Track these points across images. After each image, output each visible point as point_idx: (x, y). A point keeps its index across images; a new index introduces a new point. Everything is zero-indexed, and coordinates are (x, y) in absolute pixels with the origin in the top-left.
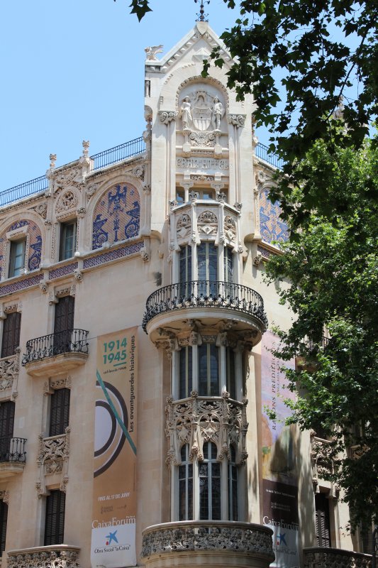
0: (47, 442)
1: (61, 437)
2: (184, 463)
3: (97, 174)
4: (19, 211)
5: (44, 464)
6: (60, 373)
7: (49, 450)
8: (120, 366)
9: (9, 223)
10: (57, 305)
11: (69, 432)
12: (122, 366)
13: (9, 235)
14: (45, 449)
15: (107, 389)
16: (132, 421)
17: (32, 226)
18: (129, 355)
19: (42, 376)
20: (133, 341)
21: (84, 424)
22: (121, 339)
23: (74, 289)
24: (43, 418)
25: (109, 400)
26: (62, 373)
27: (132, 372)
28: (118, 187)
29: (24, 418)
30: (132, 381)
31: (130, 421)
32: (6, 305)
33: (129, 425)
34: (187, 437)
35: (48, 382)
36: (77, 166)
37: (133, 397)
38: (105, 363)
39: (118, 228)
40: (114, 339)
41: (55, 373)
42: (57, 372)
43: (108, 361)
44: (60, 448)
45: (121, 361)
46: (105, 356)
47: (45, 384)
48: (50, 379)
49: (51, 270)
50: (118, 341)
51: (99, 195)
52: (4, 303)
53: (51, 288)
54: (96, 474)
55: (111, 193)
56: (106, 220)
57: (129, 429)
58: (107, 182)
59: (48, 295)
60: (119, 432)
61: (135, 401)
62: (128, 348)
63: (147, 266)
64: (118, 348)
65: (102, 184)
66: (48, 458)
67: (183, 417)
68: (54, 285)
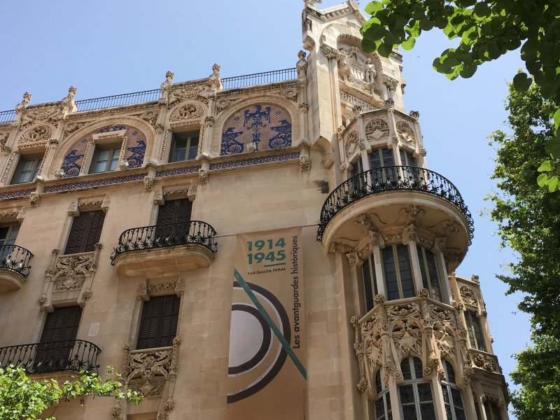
0: (136, 355)
1: (163, 351)
2: (408, 382)
3: (233, 91)
4: (116, 116)
5: (129, 384)
6: (166, 275)
7: (140, 365)
8: (274, 267)
9: (98, 126)
10: (161, 207)
11: (179, 344)
12: (280, 267)
13: (95, 137)
14: (133, 365)
15: (254, 292)
16: (296, 334)
17: (132, 131)
18: (289, 257)
19: (135, 277)
20: (295, 242)
21: (206, 335)
22: (275, 238)
23: (195, 189)
24: (132, 326)
25: (257, 304)
26: (171, 274)
27: (295, 275)
28: (258, 106)
29: (99, 324)
30: (295, 285)
31: (293, 333)
32: (83, 201)
33: (293, 339)
34: (414, 346)
35: (145, 284)
36: (205, 82)
37: (297, 305)
38: (250, 262)
39: (259, 140)
40: (265, 238)
41: (159, 273)
42: (163, 273)
43: (254, 260)
44: (160, 363)
45: (275, 262)
46: (250, 256)
47: (141, 286)
48: (148, 281)
49: (159, 170)
50: (270, 241)
51: (233, 110)
52: (79, 199)
53: (159, 188)
54: (231, 399)
55: (248, 111)
56: (241, 133)
57: (293, 344)
58: (244, 101)
59: (152, 194)
60: (276, 347)
61: (301, 310)
62: (288, 248)
63: (305, 175)
64: (271, 247)
65: (237, 101)
66: (139, 377)
67: (405, 322)
68: (162, 184)
